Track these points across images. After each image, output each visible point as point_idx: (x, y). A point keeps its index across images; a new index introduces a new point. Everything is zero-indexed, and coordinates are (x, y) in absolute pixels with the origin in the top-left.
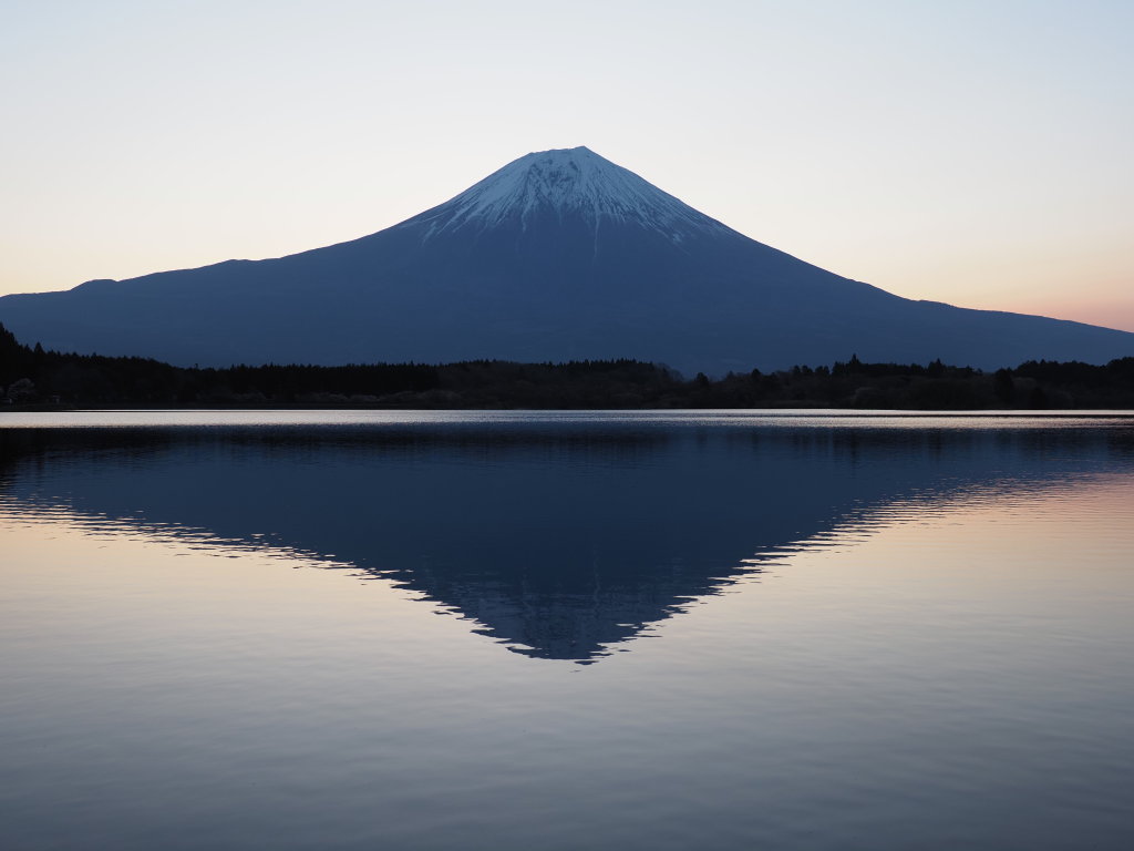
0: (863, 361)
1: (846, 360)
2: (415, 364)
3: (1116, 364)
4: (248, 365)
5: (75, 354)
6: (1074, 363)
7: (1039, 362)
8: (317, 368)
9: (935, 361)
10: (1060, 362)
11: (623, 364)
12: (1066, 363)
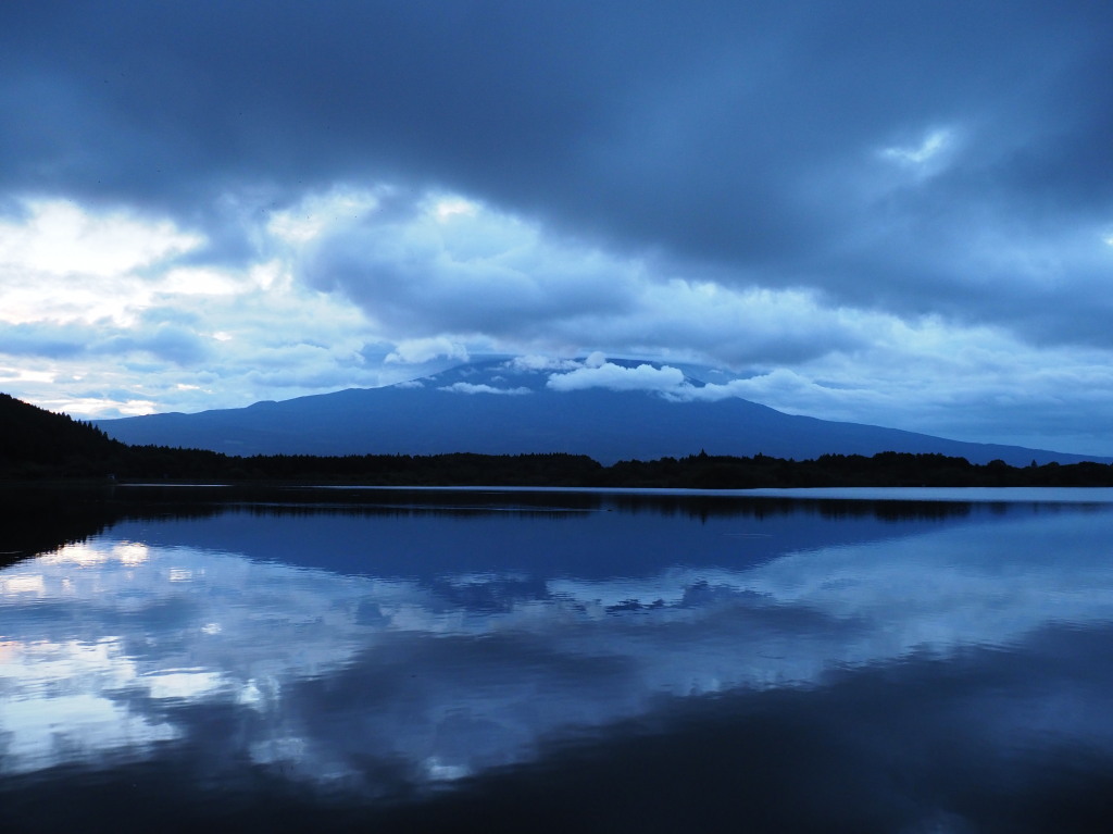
0: (709, 454)
1: (697, 453)
2: (401, 455)
3: (878, 456)
4: (263, 454)
6: (855, 455)
8: (313, 457)
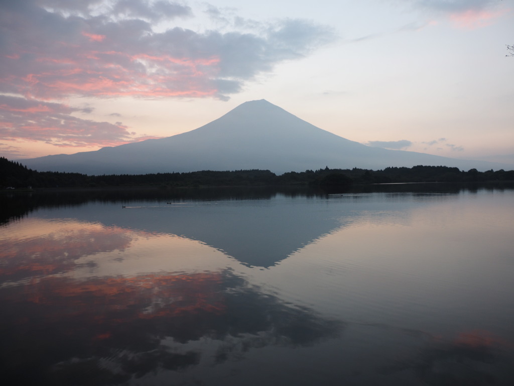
0: (330, 169)
1: (324, 168)
3: (414, 167)
5: (58, 172)
6: (403, 168)
7: (391, 167)
9: (354, 168)
10: (398, 167)
11: (253, 171)
12: (400, 168)
